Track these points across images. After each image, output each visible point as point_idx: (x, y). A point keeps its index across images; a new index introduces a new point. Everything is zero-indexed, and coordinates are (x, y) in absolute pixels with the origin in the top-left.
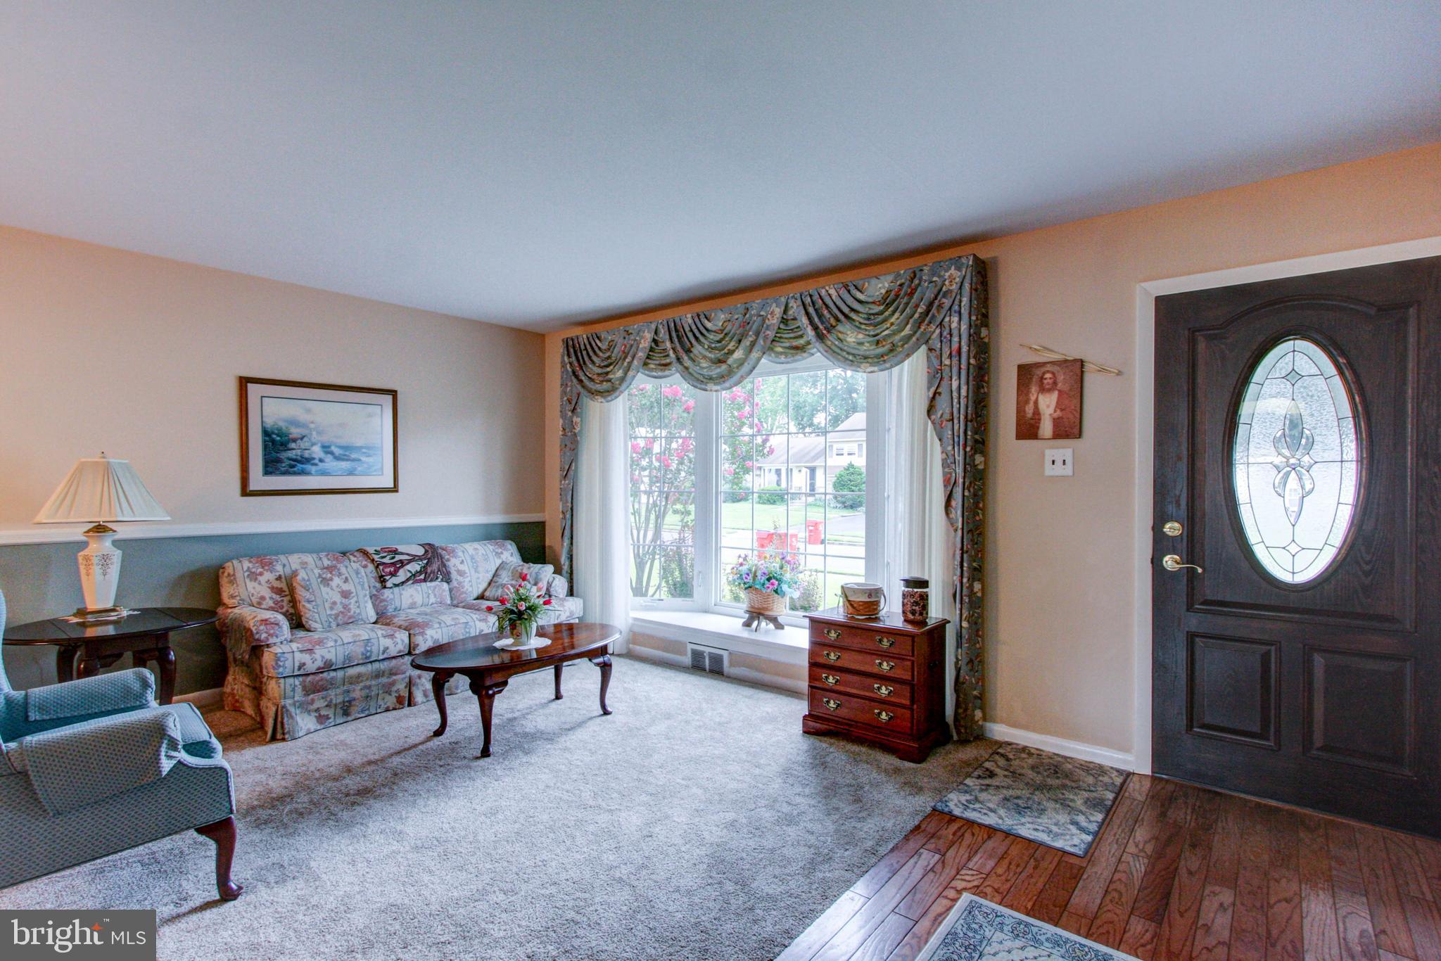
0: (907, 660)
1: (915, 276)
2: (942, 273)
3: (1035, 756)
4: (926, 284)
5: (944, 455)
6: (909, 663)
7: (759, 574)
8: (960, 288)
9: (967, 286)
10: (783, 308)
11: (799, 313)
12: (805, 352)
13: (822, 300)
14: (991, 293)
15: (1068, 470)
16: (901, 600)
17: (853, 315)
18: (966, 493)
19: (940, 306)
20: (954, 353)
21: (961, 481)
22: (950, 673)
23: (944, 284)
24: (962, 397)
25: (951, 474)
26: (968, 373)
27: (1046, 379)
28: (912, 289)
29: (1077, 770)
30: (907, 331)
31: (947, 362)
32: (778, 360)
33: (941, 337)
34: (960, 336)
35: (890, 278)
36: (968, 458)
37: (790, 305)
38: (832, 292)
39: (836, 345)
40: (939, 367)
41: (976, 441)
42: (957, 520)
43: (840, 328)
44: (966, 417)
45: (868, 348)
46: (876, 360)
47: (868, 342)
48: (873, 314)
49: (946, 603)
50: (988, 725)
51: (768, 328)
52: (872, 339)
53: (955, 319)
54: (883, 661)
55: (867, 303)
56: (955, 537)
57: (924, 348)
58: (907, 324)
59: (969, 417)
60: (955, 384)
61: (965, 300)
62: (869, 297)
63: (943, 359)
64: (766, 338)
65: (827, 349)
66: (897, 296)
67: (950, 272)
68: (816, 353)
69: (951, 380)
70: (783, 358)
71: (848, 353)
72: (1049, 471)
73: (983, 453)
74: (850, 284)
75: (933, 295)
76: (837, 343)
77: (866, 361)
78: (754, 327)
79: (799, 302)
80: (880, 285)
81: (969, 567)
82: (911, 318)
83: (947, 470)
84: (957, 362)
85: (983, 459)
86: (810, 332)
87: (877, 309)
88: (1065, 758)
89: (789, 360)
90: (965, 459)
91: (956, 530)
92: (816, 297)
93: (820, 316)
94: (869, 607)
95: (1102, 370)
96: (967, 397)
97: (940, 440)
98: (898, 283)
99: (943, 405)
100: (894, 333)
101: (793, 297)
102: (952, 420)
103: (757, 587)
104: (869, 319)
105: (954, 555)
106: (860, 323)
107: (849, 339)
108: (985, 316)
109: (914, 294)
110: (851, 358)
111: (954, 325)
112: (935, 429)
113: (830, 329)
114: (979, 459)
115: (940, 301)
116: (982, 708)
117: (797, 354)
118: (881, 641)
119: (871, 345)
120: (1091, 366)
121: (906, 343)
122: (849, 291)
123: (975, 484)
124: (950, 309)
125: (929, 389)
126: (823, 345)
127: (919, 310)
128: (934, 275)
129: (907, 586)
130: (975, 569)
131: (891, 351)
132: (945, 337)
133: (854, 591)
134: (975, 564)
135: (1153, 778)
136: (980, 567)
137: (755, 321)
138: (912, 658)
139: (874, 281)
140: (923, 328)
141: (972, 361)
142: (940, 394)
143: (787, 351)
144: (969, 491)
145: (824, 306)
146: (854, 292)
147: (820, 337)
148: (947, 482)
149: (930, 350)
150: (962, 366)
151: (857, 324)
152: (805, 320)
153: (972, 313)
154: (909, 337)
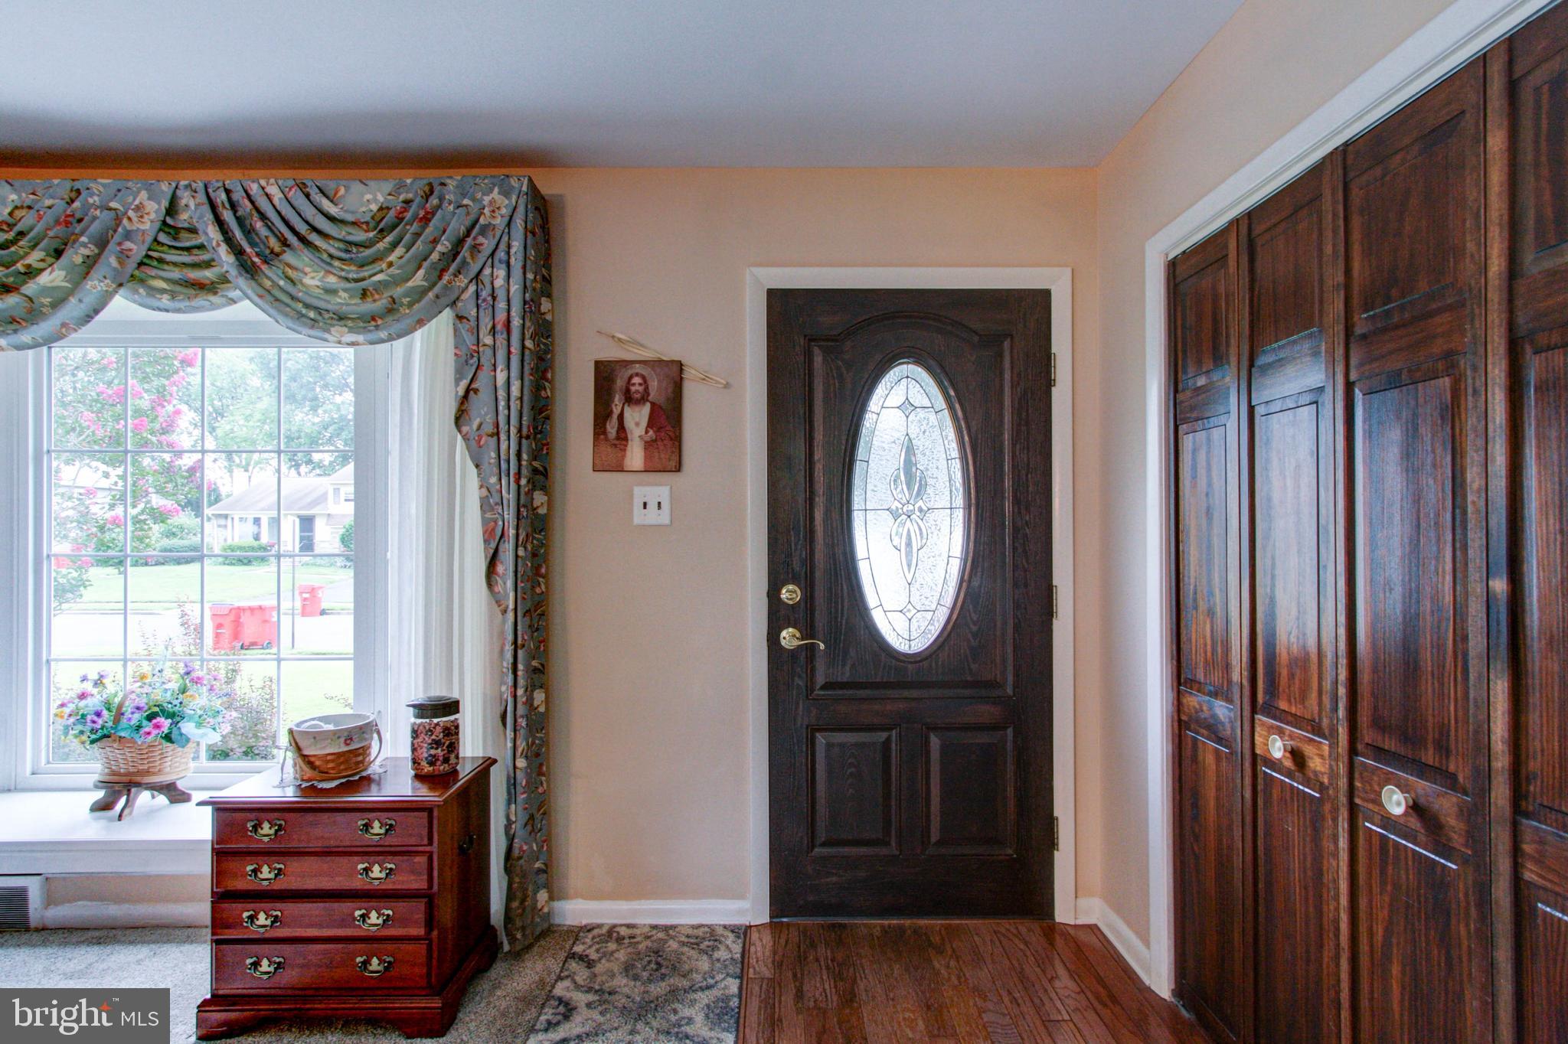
0: (417, 853)
1: (432, 192)
2: (479, 195)
3: (626, 941)
4: (451, 208)
5: (484, 490)
6: (422, 860)
7: (128, 709)
8: (509, 225)
9: (519, 223)
10: (165, 203)
11: (201, 217)
12: (215, 293)
13: (252, 202)
14: (555, 250)
15: (664, 517)
16: (409, 740)
17: (314, 238)
18: (521, 552)
19: (476, 248)
20: (499, 327)
21: (512, 532)
22: (497, 845)
23: (482, 213)
24: (513, 399)
25: (496, 522)
26: (522, 361)
27: (634, 384)
28: (427, 213)
29: (685, 949)
30: (419, 279)
31: (488, 340)
32: (156, 303)
33: (477, 299)
34: (509, 301)
35: (388, 186)
36: (522, 497)
37: (183, 202)
38: (273, 190)
39: (281, 288)
40: (475, 348)
41: (535, 471)
42: (507, 595)
43: (288, 257)
44: (520, 430)
45: (343, 300)
46: (362, 324)
47: (345, 290)
48: (357, 245)
49: (489, 730)
50: (557, 905)
51: (128, 235)
52: (353, 285)
53: (501, 273)
54: (372, 864)
55: (342, 222)
56: (504, 622)
57: (447, 315)
58: (419, 267)
59: (525, 431)
60: (501, 377)
61: (517, 246)
62: (346, 211)
63: (481, 336)
64: (123, 256)
65: (261, 291)
66: (400, 219)
67: (491, 196)
68: (241, 299)
69: (495, 370)
70: (165, 300)
71: (307, 306)
72: (639, 517)
73: (544, 489)
74: (309, 183)
75: (463, 229)
76: (282, 283)
77: (342, 323)
78: (95, 228)
79: (201, 197)
80: (368, 197)
81: (526, 670)
82: (425, 260)
83: (488, 515)
84: (505, 343)
85: (546, 498)
86: (225, 256)
87: (360, 236)
88: (666, 928)
89: (182, 305)
90: (519, 500)
91: (504, 612)
92: (238, 195)
93: (249, 232)
94: (346, 761)
95: (705, 379)
96: (521, 399)
97: (477, 466)
98: (402, 198)
99: (481, 411)
100: (396, 281)
101: (188, 187)
102: (498, 434)
103: (122, 734)
104: (347, 251)
105: (502, 651)
106: (331, 256)
107: (307, 281)
108: (547, 281)
109: (429, 220)
110: (312, 314)
111: (499, 282)
112: (468, 448)
113: (270, 257)
114: (539, 498)
115: (475, 238)
116: (548, 886)
117: (196, 296)
118: (367, 826)
119: (351, 297)
120: (693, 372)
121: (418, 301)
122: (308, 196)
123: (534, 538)
124: (493, 254)
125: (457, 381)
126: (253, 283)
127: (440, 248)
128: (464, 195)
129: (418, 716)
130: (536, 670)
131: (390, 311)
132: (484, 300)
133: (316, 736)
134: (535, 663)
135: (774, 926)
136: (543, 665)
137: (95, 218)
138: (428, 849)
139: (356, 187)
140: (446, 278)
141: (529, 343)
142: (476, 391)
143: (178, 288)
144: (525, 548)
145: (255, 214)
146: (317, 197)
147: (249, 270)
148: (488, 534)
149: (460, 318)
150: (513, 350)
151: (325, 256)
152: (213, 233)
153: (528, 268)
154: (424, 292)
